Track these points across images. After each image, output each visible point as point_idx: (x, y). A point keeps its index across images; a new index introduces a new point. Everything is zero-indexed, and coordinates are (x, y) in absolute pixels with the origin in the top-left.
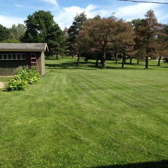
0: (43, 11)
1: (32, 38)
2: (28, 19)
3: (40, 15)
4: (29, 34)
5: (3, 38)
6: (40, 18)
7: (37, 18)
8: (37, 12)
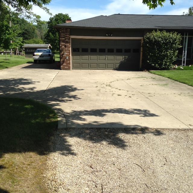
0: (62, 14)
1: (53, 36)
2: (50, 21)
3: (60, 17)
4: (50, 34)
5: (29, 37)
6: (59, 20)
7: (56, 20)
8: (57, 14)
